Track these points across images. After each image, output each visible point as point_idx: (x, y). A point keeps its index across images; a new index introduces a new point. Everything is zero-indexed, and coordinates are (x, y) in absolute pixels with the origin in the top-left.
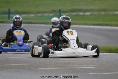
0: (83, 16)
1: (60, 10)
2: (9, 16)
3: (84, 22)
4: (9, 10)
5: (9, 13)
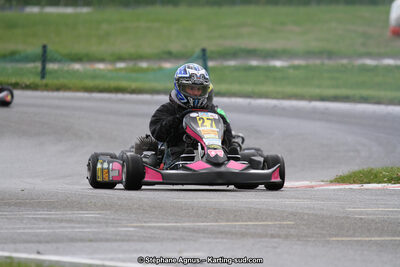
1: (204, 50)
2: (44, 68)
4: (44, 47)
5: (44, 57)
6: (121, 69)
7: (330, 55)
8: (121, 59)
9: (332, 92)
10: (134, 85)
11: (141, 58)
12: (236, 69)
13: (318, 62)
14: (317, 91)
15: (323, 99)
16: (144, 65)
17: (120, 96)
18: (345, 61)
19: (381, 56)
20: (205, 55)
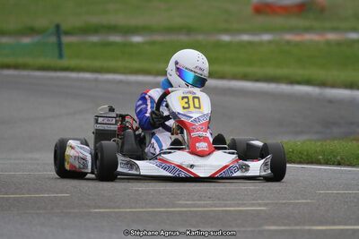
0: (125, 45)
1: (58, 27)
3: (136, 65)
12: (94, 44)
19: (239, 32)
20: (58, 31)
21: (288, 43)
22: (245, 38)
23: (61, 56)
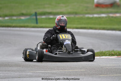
6: (7, 20)
7: (76, 13)
8: (6, 16)
9: (80, 26)
10: (14, 25)
11: (13, 16)
12: (46, 19)
13: (72, 16)
14: (75, 26)
15: (77, 28)
16: (15, 18)
17: (9, 28)
18: (81, 16)
19: (93, 14)
20: (36, 14)
21: (112, 17)
22: (95, 16)
23: (37, 23)
